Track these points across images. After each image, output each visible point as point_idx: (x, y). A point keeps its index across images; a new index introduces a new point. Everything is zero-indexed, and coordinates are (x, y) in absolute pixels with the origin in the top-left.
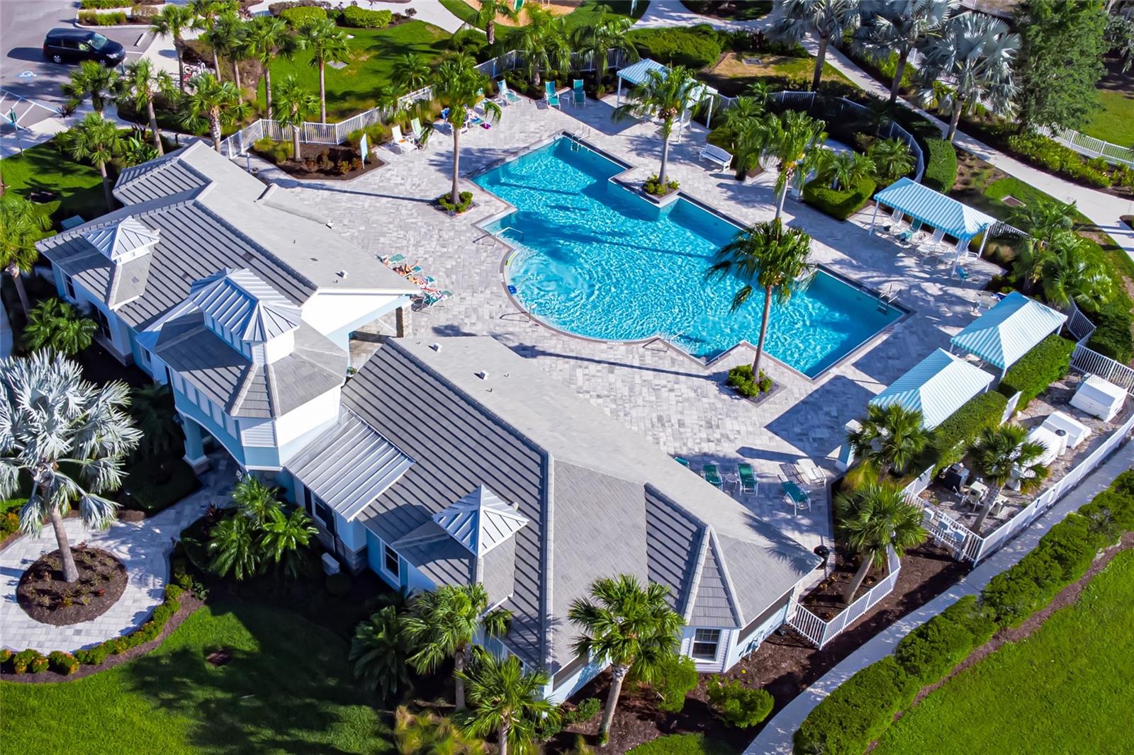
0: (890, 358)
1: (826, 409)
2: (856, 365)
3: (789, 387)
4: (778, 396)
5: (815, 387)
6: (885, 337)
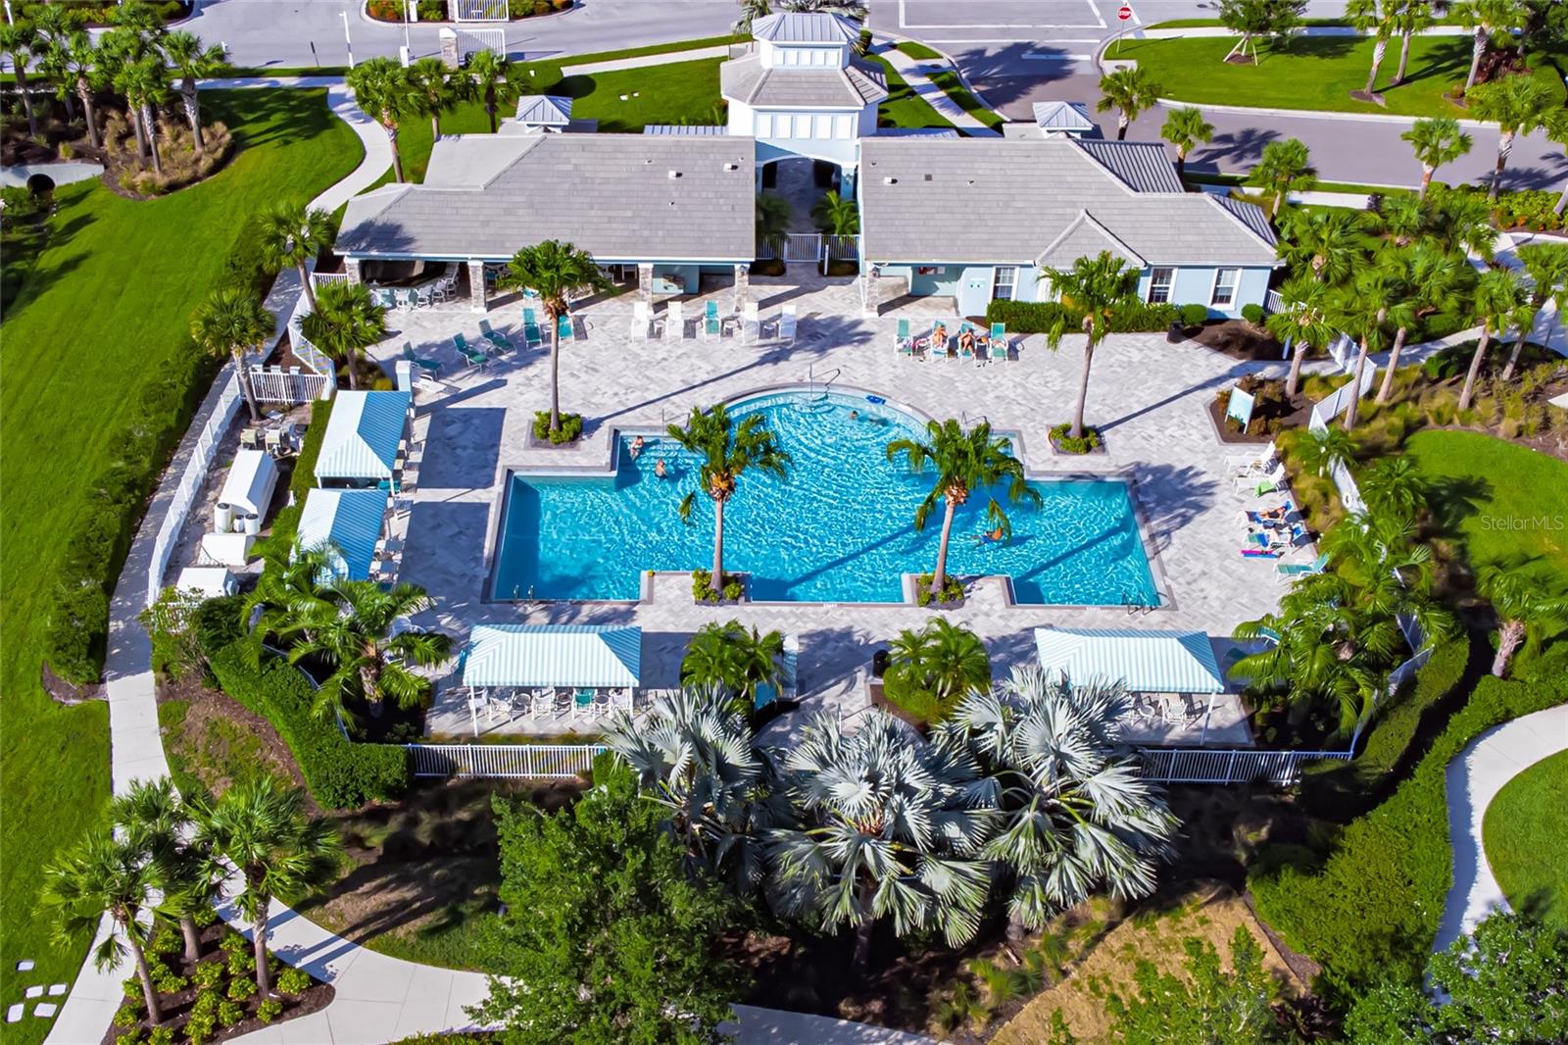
0: (460, 533)
1: (471, 451)
2: (486, 506)
3: (523, 453)
4: (523, 438)
5: (500, 464)
6: (486, 552)
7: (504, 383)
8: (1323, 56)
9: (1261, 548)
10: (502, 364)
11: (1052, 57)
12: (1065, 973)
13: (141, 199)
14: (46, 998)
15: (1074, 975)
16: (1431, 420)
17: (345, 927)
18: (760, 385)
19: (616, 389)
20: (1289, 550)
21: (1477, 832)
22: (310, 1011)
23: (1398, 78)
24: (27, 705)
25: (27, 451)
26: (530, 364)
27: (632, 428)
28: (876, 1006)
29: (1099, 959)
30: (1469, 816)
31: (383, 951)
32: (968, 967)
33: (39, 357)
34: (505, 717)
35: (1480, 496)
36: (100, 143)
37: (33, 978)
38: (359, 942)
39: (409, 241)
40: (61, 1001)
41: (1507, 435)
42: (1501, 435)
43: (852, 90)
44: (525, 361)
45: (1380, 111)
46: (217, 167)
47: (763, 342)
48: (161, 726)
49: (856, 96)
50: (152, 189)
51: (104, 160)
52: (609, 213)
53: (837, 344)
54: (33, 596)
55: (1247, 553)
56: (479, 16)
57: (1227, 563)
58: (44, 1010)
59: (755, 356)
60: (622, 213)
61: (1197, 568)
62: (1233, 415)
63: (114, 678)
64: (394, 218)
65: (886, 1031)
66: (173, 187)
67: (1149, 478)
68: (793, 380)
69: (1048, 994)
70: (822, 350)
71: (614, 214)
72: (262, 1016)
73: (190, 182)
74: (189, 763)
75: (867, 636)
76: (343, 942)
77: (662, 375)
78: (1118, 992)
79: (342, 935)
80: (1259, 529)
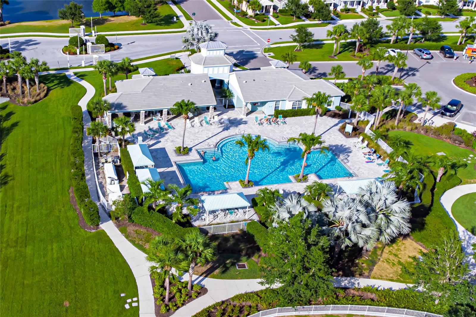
0: (172, 178)
1: (162, 159)
2: (175, 171)
3: (176, 157)
4: (174, 154)
5: (172, 161)
7: (160, 142)
8: (317, 48)
9: (369, 161)
10: (156, 137)
11: (251, 53)
12: (379, 259)
13: (27, 106)
14: (133, 302)
15: (381, 259)
16: (390, 129)
17: (200, 274)
18: (227, 136)
19: (191, 140)
20: (376, 161)
21: (452, 216)
22: (204, 294)
23: (338, 52)
24: (80, 233)
25: (35, 173)
26: (164, 136)
27: (200, 149)
28: (341, 273)
29: (385, 255)
30: (448, 214)
31: (213, 278)
32: (357, 261)
33: (22, 148)
34: (211, 220)
35: (410, 144)
36: (7, 92)
37: (127, 297)
38: (206, 277)
39: (125, 107)
40: (138, 301)
41: (409, 130)
42: (407, 130)
43: (228, 60)
44: (163, 135)
45: (337, 60)
46: (46, 95)
47: (221, 125)
48: (122, 233)
49: (229, 62)
50: (29, 103)
51: (9, 96)
52: (176, 95)
53: (240, 124)
54: (63, 207)
55: (367, 162)
56: (96, 52)
57: (363, 165)
58: (134, 305)
59: (221, 129)
60: (179, 95)
61: (358, 167)
62: (347, 131)
63: (101, 224)
64: (119, 101)
65: (346, 278)
66: (36, 102)
67: (334, 148)
68: (234, 134)
69: (377, 264)
70: (237, 126)
71: (177, 95)
72: (193, 296)
73: (39, 100)
74: (135, 241)
75: (289, 191)
76: (201, 278)
77: (201, 136)
78: (393, 261)
79: (201, 276)
80: (367, 156)
